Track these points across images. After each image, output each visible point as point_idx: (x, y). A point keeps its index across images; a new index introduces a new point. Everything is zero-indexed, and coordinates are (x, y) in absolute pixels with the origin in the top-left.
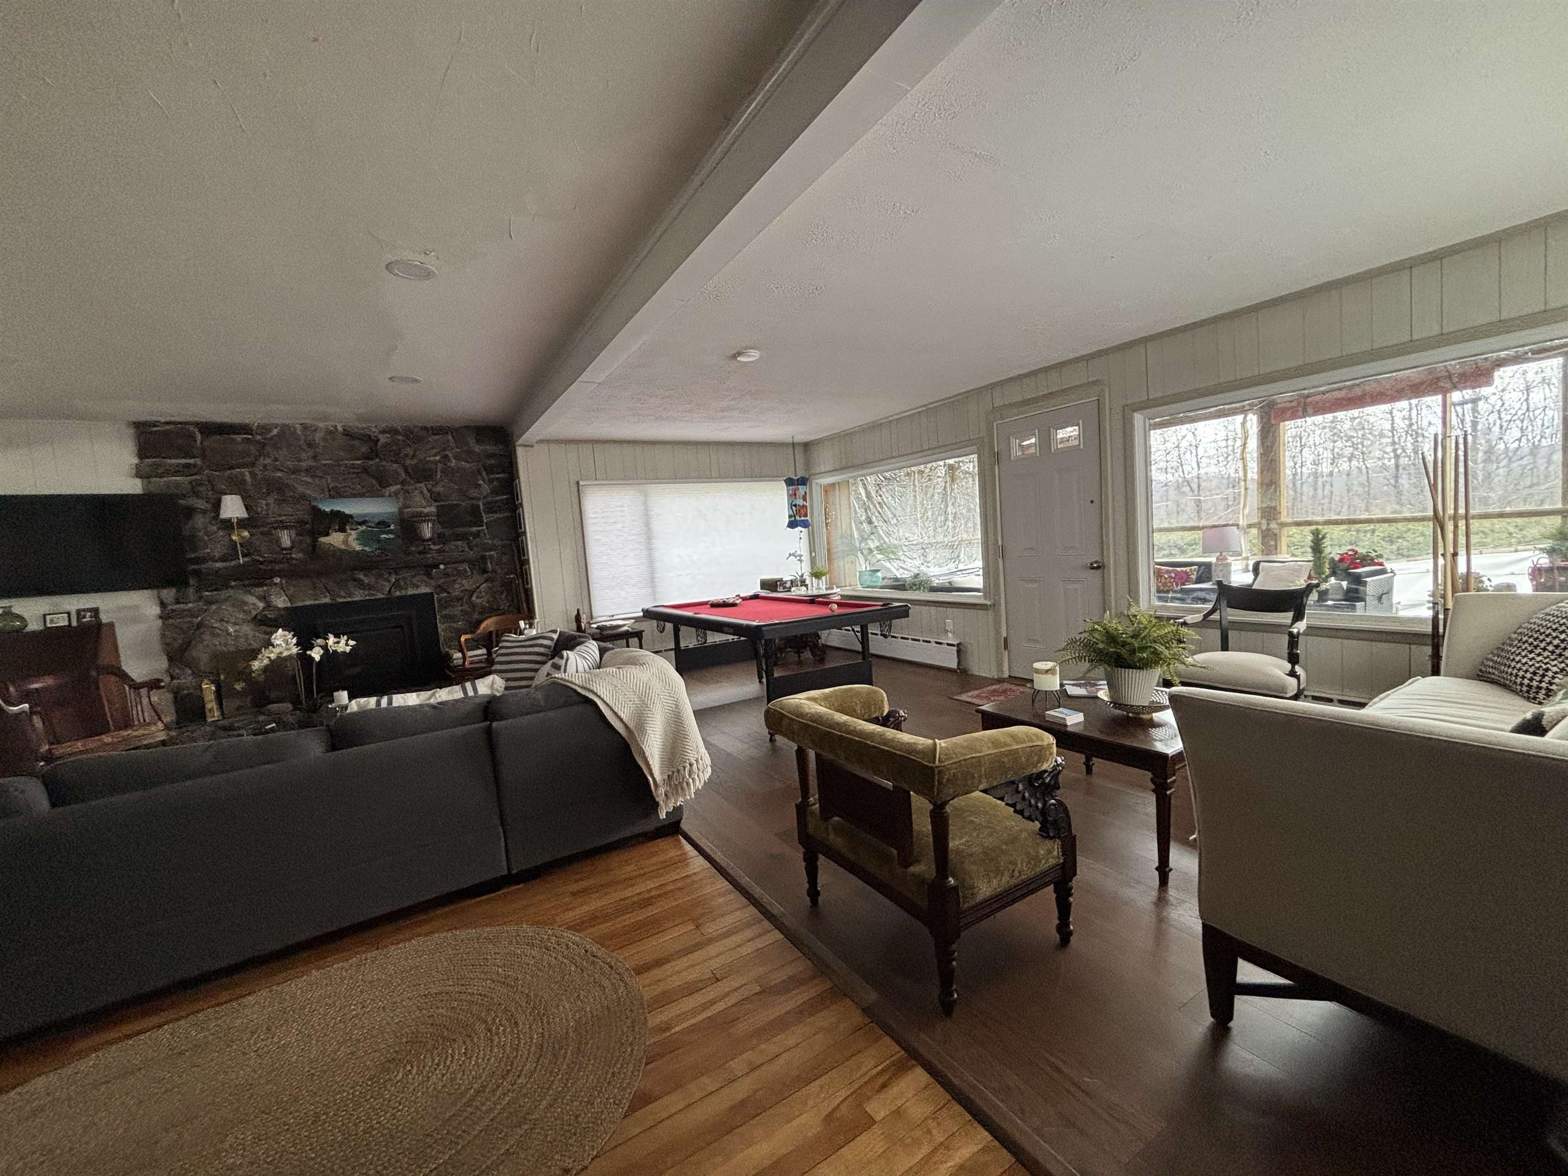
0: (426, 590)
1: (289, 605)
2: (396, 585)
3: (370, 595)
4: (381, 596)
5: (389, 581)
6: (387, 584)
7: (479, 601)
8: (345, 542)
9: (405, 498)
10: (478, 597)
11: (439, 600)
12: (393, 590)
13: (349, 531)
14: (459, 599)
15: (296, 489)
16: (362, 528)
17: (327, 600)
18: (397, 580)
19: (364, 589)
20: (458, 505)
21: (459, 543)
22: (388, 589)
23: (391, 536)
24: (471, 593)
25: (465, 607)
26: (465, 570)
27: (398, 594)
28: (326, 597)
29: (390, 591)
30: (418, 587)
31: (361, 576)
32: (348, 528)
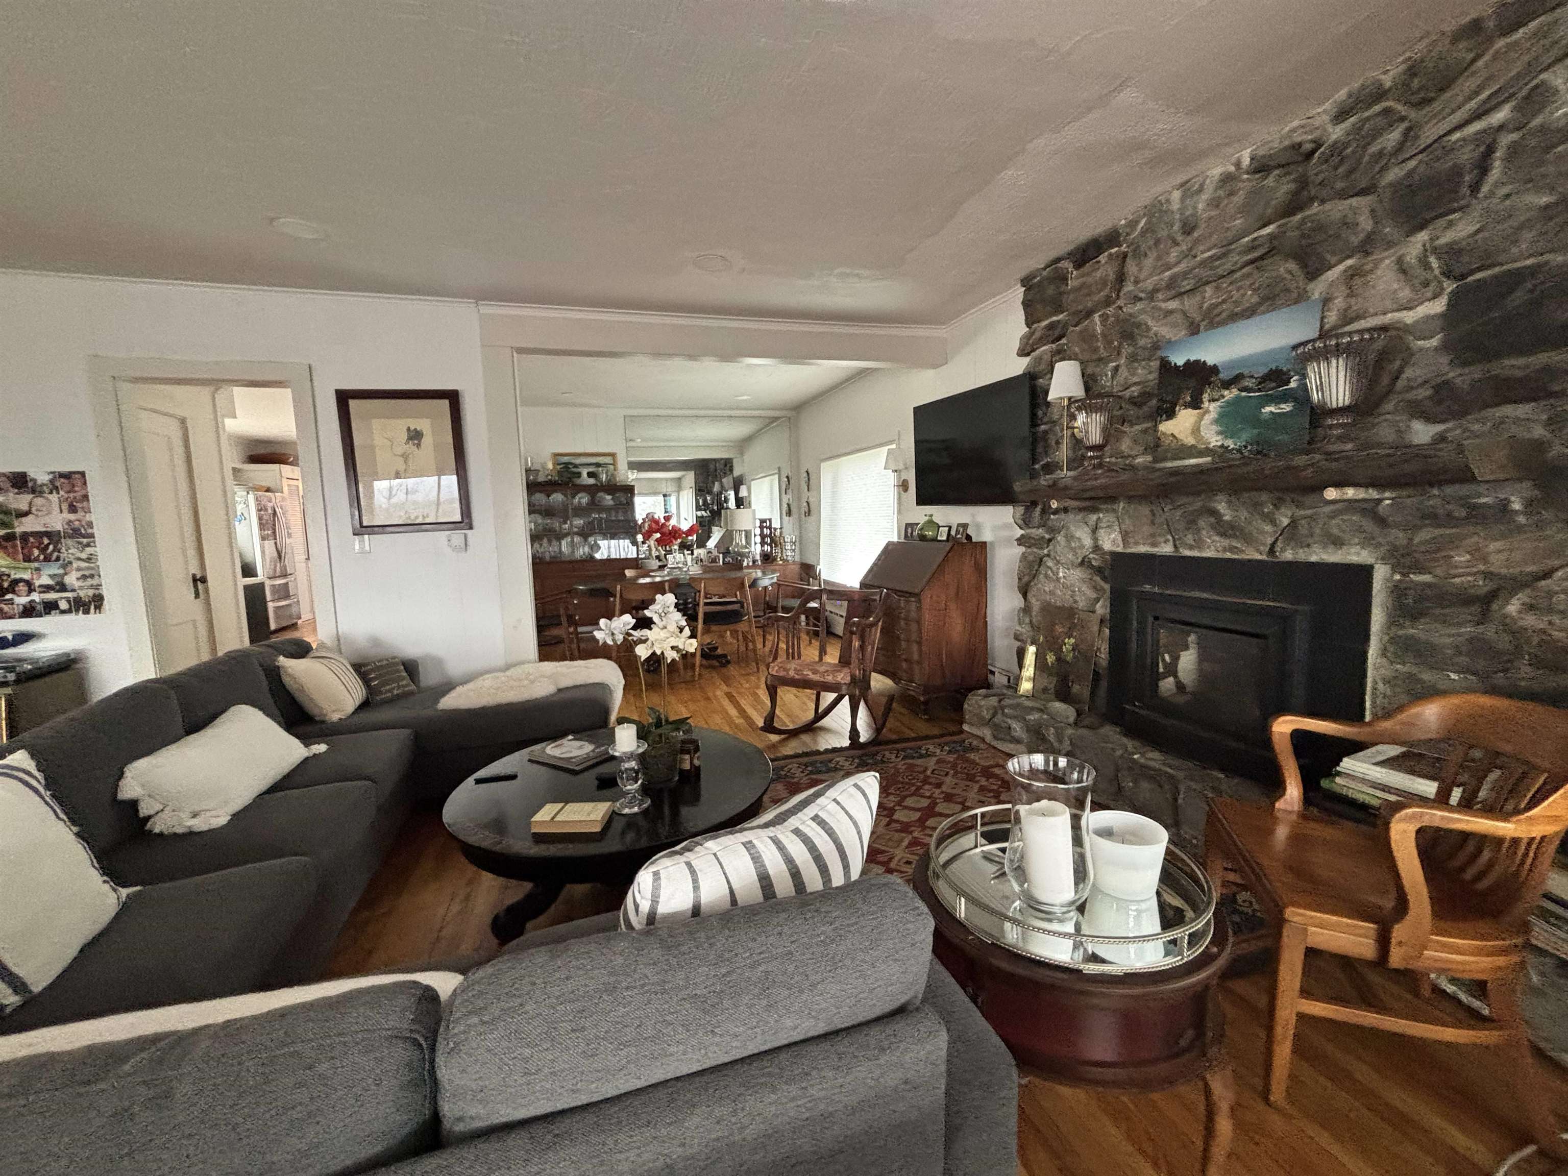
0: (1356, 555)
1: (1120, 549)
2: (1291, 533)
3: (1232, 549)
4: (1253, 554)
5: (1273, 522)
6: (1268, 528)
7: (1530, 620)
8: (1196, 430)
9: (1351, 295)
10: (1530, 608)
11: (1398, 592)
12: (1279, 544)
13: (1206, 404)
14: (1465, 599)
15: (1148, 329)
16: (1230, 394)
17: (1166, 549)
18: (1294, 523)
19: (1223, 535)
20: (1533, 271)
21: (1522, 410)
22: (1270, 541)
23: (1286, 407)
24: (1517, 584)
25: (1489, 631)
26: (1504, 507)
27: (1288, 555)
28: (1166, 541)
29: (1273, 545)
30: (1338, 543)
31: (1222, 507)
32: (1206, 397)
